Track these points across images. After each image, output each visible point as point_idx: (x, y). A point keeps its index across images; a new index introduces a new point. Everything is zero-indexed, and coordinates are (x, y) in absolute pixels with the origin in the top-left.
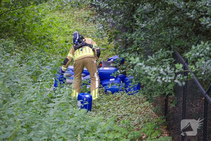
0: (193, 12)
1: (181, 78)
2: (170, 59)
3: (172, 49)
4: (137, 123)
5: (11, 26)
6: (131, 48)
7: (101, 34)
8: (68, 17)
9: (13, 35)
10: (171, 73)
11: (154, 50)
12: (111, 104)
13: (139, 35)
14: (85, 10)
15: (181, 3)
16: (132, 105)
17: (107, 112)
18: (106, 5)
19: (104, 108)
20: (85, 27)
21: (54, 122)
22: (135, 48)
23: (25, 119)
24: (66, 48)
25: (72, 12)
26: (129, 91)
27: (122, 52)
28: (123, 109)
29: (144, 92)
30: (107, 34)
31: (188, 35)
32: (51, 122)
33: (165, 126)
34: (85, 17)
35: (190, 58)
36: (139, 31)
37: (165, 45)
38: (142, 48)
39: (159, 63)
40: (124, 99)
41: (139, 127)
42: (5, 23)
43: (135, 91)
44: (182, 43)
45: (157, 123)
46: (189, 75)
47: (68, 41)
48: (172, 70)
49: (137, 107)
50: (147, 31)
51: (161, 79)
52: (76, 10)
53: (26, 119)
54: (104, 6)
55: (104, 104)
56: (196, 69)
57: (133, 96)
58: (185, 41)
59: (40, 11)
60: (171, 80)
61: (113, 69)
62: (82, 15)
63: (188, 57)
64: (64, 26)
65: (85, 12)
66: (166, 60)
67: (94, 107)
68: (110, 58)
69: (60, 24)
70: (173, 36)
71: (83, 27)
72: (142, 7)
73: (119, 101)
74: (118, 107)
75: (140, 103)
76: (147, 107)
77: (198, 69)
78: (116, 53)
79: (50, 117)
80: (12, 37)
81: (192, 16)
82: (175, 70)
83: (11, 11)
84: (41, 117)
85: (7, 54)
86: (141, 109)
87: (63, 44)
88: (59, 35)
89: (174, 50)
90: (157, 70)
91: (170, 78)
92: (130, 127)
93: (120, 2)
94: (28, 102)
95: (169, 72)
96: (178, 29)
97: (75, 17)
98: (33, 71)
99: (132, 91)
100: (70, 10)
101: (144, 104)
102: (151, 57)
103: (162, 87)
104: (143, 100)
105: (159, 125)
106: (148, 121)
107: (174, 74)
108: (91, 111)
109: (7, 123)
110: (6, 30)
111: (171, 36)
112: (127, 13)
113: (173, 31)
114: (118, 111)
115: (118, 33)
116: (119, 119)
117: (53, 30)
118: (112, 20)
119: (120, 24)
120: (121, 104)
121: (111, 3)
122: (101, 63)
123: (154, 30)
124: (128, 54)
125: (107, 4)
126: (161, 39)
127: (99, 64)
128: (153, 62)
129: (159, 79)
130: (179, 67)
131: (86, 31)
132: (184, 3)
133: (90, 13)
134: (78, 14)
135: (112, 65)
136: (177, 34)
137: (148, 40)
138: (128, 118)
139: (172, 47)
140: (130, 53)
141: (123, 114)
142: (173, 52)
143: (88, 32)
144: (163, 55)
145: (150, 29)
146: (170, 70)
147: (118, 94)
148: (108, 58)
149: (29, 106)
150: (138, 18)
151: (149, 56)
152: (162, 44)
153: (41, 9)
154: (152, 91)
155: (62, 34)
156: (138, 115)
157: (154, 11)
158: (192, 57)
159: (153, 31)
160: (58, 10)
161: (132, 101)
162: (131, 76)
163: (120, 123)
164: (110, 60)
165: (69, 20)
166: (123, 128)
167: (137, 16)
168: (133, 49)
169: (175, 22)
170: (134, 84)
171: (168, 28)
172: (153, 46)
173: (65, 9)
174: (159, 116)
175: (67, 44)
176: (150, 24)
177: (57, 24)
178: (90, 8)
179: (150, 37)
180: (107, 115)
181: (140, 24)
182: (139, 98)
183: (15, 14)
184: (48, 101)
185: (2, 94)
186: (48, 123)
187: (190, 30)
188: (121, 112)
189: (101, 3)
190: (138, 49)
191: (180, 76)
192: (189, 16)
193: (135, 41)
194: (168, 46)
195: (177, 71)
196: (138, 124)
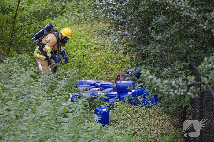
0: (206, 23)
1: (194, 90)
2: (186, 71)
3: (189, 61)
4: (154, 136)
5: (28, 41)
6: (147, 61)
7: (116, 47)
8: (86, 31)
9: (30, 50)
10: (183, 86)
11: (170, 62)
12: (129, 118)
13: (155, 48)
14: (103, 23)
15: (194, 14)
16: (150, 118)
17: (124, 125)
18: (120, 18)
19: (122, 121)
20: (104, 40)
21: (68, 137)
22: (150, 61)
23: (38, 135)
24: (83, 62)
25: (90, 25)
26: (147, 104)
27: (138, 65)
28: (141, 122)
29: (161, 105)
30: (122, 47)
31: (204, 47)
32: (65, 137)
33: (183, 138)
34: (104, 30)
35: (203, 70)
36: (155, 43)
37: (181, 57)
38: (157, 60)
39: (176, 75)
40: (142, 112)
41: (157, 140)
42: (21, 38)
43: (153, 104)
44: (198, 54)
45: (175, 136)
46: (202, 87)
47: (86, 55)
48: (184, 83)
49: (155, 120)
50: (163, 43)
51: (174, 92)
52: (94, 23)
53: (40, 134)
54: (118, 18)
55: (121, 117)
56: (209, 81)
57: (151, 109)
58: (201, 52)
59: (57, 25)
60: (183, 92)
61: (131, 82)
62: (101, 28)
63: (201, 69)
64: (82, 40)
65: (103, 25)
66: (183, 72)
67: (112, 121)
68: (128, 71)
69: (78, 38)
70: (189, 47)
71: (101, 40)
72: (157, 19)
73: (137, 115)
74: (136, 120)
75: (158, 115)
76: (166, 119)
77: (211, 81)
78: (132, 66)
79: (64, 132)
80: (28, 52)
81: (205, 27)
82: (187, 83)
83: (27, 26)
84: (55, 132)
85: (22, 69)
86: (159, 122)
87: (81, 58)
88: (77, 49)
89: (190, 62)
90: (168, 83)
91: (183, 90)
92: (148, 140)
93: (135, 14)
94: (41, 117)
95: (181, 84)
96: (194, 40)
97: (94, 30)
98: (49, 85)
99: (150, 103)
100: (88, 24)
101: (162, 117)
102: (167, 69)
103: (179, 99)
104: (161, 112)
105: (177, 138)
106: (166, 134)
107: (186, 86)
108: (108, 124)
109: (20, 139)
110: (23, 45)
111: (187, 48)
112: (142, 25)
113: (189, 42)
114: (136, 124)
115: (133, 46)
116: (137, 132)
117: (71, 44)
118: (127, 33)
119: (135, 37)
120: (138, 118)
121: (126, 16)
122: (119, 76)
123: (170, 42)
124: (144, 66)
125: (122, 17)
126: (177, 51)
127: (117, 78)
128: (170, 74)
129: (171, 92)
130: (191, 79)
131: (104, 44)
132: (196, 14)
133: (108, 26)
134: (97, 27)
135: (128, 78)
136: (193, 45)
137: (164, 52)
138: (146, 131)
139: (188, 59)
140: (146, 66)
141: (140, 127)
142: (189, 64)
143: (106, 45)
144: (179, 67)
145: (165, 41)
146: (182, 83)
147: (136, 107)
148: (127, 71)
149: (42, 121)
150: (153, 30)
151: (164, 68)
152: (178, 56)
153: (58, 22)
154: (169, 103)
155: (79, 48)
156: (156, 128)
157: (170, 23)
158: (205, 69)
159: (168, 43)
160: (76, 23)
161: (150, 114)
162: (147, 88)
163: (137, 136)
164: (128, 73)
165: (87, 33)
166: (140, 141)
167: (152, 29)
168: (149, 62)
169: (191, 34)
170: (150, 97)
171: (184, 40)
172: (169, 58)
173: (83, 22)
174: (177, 128)
175: (85, 58)
176: (166, 36)
177: (74, 38)
178: (109, 20)
179: (166, 49)
180: (124, 128)
181: (155, 36)
182: (157, 111)
183: (31, 29)
184: (64, 115)
185: (15, 110)
186: (61, 138)
187: (207, 41)
188: (138, 125)
189: (115, 16)
190: (154, 61)
191: (193, 89)
192: (202, 27)
193: (151, 53)
194: (185, 58)
195: (189, 83)
196: (156, 137)
